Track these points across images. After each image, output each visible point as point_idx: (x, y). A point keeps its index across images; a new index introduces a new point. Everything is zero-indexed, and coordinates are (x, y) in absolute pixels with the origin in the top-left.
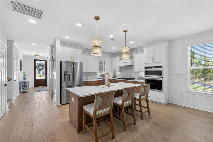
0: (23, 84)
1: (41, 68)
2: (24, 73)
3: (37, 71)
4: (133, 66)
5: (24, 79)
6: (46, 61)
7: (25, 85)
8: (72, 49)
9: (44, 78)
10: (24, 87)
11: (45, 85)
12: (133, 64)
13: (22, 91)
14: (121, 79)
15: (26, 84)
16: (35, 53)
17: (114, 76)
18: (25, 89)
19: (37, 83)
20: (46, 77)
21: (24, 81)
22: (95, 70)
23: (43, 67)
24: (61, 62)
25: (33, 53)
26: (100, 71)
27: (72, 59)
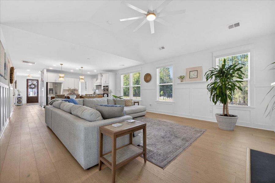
0: (18, 99)
1: (33, 86)
2: (18, 91)
3: (29, 89)
5: (19, 95)
6: (38, 81)
7: (19, 100)
9: (36, 95)
10: (19, 101)
11: (37, 102)
13: (17, 104)
15: (21, 99)
16: (28, 74)
18: (19, 103)
19: (29, 100)
20: (38, 94)
21: (19, 96)
23: (35, 86)
24: (47, 83)
25: (27, 75)
27: (55, 80)
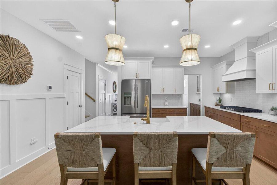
0: (114, 106)
4: (255, 79)
8: (137, 61)
10: (115, 109)
12: (255, 74)
13: (113, 112)
14: (225, 109)
17: (217, 102)
18: (115, 111)
22: (175, 90)
26: (198, 92)
27: (137, 75)
